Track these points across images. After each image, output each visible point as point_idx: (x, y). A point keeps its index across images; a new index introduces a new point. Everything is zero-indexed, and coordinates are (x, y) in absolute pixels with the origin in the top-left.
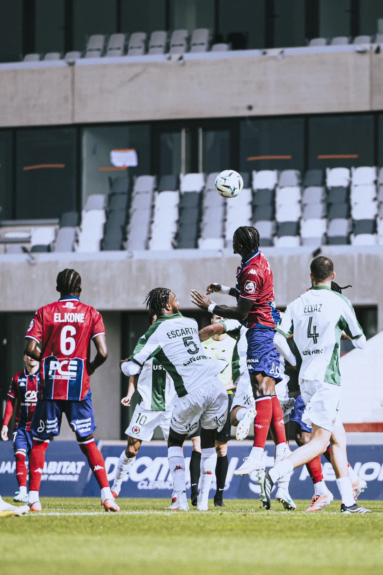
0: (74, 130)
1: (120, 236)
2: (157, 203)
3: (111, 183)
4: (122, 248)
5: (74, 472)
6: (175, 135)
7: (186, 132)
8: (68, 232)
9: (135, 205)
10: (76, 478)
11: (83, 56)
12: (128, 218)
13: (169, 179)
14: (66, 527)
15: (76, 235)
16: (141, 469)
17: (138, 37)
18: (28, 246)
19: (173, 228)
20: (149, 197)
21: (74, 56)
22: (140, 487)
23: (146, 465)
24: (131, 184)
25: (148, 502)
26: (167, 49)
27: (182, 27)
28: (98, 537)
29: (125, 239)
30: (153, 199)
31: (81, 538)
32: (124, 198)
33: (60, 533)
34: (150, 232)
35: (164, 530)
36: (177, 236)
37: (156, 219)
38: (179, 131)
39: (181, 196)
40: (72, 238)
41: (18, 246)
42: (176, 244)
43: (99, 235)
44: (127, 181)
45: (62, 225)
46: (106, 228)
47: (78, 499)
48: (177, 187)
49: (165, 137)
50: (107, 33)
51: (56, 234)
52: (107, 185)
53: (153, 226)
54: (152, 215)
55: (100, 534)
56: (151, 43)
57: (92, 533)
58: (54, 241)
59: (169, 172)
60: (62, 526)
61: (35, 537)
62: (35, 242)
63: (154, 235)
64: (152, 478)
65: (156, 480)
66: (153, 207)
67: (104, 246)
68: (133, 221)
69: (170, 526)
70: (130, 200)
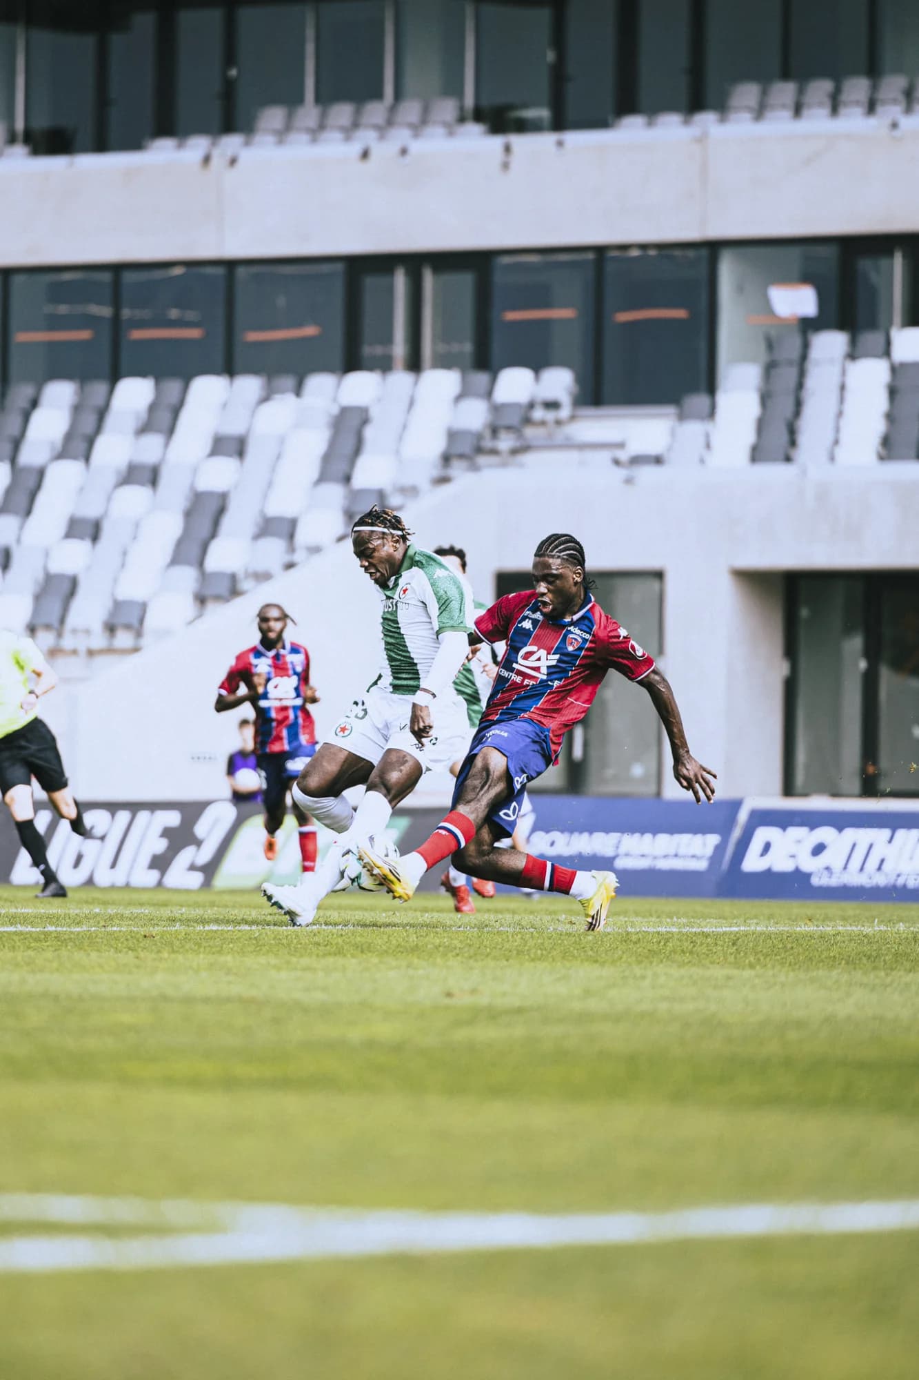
0: (704, 252)
1: (785, 437)
2: (851, 382)
3: (770, 345)
4: (788, 459)
5: (698, 852)
6: (883, 262)
7: (904, 257)
8: (694, 429)
9: (811, 382)
10: (702, 865)
11: (723, 120)
12: (798, 405)
13: (871, 339)
14: (691, 952)
15: (707, 436)
16: (819, 849)
17: (822, 87)
18: (623, 456)
19: (878, 427)
20: (837, 370)
21: (707, 119)
22: (815, 881)
23: (826, 843)
24: (806, 346)
25: (832, 908)
26: (871, 107)
27: (898, 69)
28: (748, 973)
29: (793, 443)
30: (844, 373)
31: (718, 972)
32: (793, 372)
33: (681, 965)
34: (837, 430)
35: (864, 960)
36: (886, 442)
37: (848, 407)
38: (891, 254)
39: (894, 370)
40: (701, 441)
41: (605, 456)
42: (883, 452)
43: (748, 436)
44: (797, 341)
45: (682, 417)
46: (761, 425)
47: (708, 902)
48: (886, 351)
49: (865, 265)
50: (764, 79)
51: (673, 433)
52: (762, 347)
53: (843, 423)
54: (842, 400)
55: (752, 966)
56: (844, 97)
57: (737, 965)
58: (670, 449)
59: (872, 324)
60: (683, 952)
61: (638, 971)
62: (635, 448)
63: (844, 437)
64: (837, 865)
65: (845, 868)
66: (843, 388)
67: (757, 454)
68: (809, 410)
69: (874, 954)
70: (802, 374)
